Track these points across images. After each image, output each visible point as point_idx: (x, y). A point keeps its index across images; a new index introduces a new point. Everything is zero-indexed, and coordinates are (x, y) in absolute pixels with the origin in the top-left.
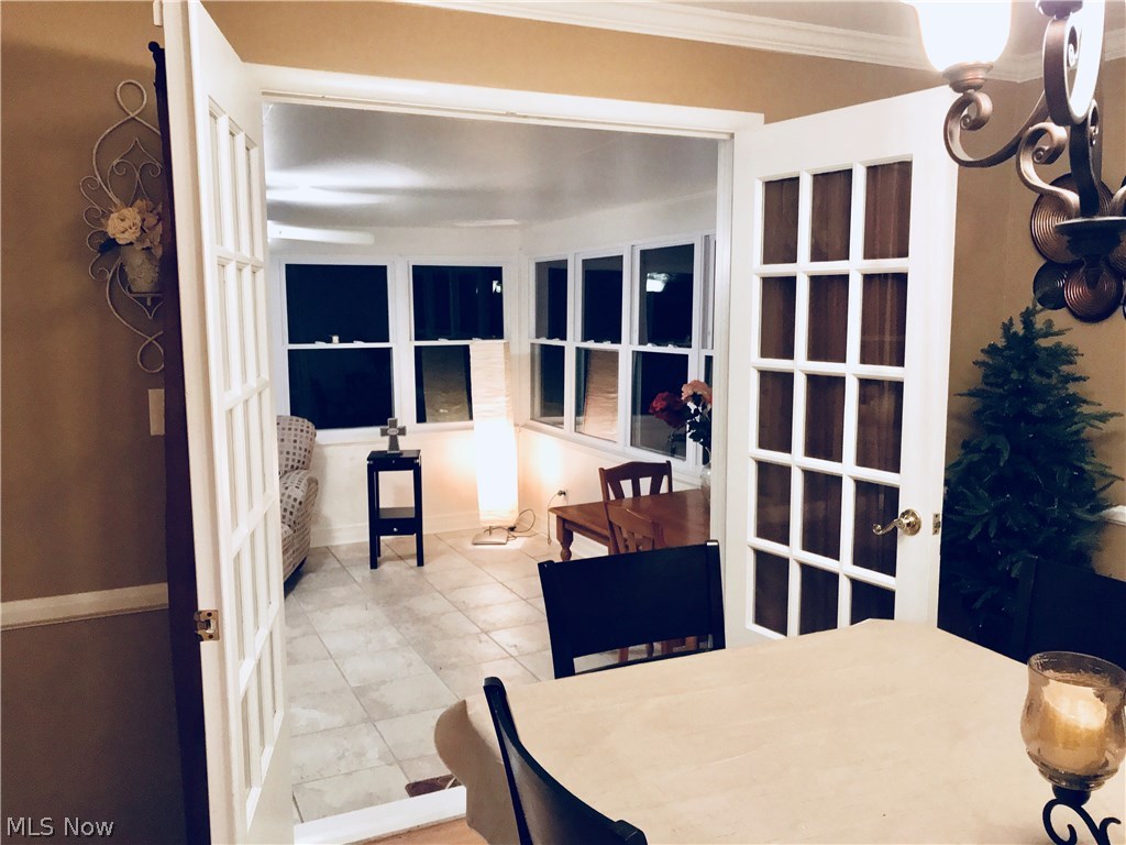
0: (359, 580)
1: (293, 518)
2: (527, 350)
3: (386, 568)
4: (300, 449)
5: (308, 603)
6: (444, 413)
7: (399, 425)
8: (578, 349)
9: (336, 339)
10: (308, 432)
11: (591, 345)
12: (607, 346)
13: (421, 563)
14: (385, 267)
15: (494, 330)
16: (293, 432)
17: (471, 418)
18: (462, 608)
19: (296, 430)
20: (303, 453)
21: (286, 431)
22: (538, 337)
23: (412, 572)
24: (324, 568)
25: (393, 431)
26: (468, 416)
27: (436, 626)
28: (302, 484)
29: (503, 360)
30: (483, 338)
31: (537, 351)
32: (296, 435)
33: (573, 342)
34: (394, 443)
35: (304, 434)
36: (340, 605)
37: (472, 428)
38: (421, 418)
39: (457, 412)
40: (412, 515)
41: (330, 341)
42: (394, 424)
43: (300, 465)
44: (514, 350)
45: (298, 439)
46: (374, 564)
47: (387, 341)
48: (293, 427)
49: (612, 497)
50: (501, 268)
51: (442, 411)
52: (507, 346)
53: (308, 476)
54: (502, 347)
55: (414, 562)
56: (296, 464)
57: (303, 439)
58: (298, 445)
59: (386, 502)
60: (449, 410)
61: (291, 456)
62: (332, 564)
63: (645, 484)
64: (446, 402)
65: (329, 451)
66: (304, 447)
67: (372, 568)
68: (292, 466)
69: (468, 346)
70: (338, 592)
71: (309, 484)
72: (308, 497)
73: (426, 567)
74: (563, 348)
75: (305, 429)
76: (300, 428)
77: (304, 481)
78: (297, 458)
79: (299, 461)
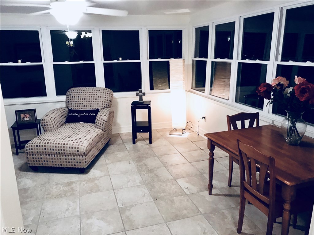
0: (128, 149)
1: (103, 127)
2: (191, 62)
3: (139, 144)
4: (107, 100)
5: (108, 160)
6: (160, 86)
7: (143, 92)
8: (212, 62)
9: (120, 59)
10: (110, 94)
11: (218, 60)
12: (226, 60)
13: (151, 142)
14: (139, 31)
15: (179, 55)
16: (104, 94)
17: (169, 88)
18: (165, 165)
19: (106, 93)
20: (108, 101)
21: (102, 94)
22: (195, 57)
23: (148, 146)
24: (116, 143)
25: (141, 94)
26: (168, 87)
27: (155, 174)
28: (107, 114)
29: (182, 66)
30: (175, 58)
31: (195, 63)
32: (105, 95)
33: (210, 59)
34: (141, 98)
35: (109, 95)
36: (120, 161)
37: (170, 92)
38: (152, 88)
39: (164, 86)
40: (148, 125)
41: (118, 60)
42: (141, 92)
43: (107, 106)
44: (186, 63)
45: (106, 96)
46: (134, 143)
47: (139, 59)
48: (105, 92)
49: (232, 129)
50: (182, 31)
51: (159, 85)
52: (184, 61)
53: (110, 110)
54: (182, 61)
55: (148, 142)
56: (106, 106)
57: (108, 97)
58: (106, 99)
59: (138, 119)
60: (161, 85)
61: (104, 103)
62: (119, 141)
63: (247, 123)
64: (161, 82)
65: (118, 100)
66: (108, 99)
67: (133, 144)
68: (104, 107)
69: (169, 61)
70: (120, 155)
71: (110, 114)
72: (109, 119)
73: (152, 144)
74: (206, 61)
75: (109, 93)
76: (107, 92)
77: (108, 113)
78: (106, 103)
79: (107, 105)
